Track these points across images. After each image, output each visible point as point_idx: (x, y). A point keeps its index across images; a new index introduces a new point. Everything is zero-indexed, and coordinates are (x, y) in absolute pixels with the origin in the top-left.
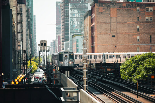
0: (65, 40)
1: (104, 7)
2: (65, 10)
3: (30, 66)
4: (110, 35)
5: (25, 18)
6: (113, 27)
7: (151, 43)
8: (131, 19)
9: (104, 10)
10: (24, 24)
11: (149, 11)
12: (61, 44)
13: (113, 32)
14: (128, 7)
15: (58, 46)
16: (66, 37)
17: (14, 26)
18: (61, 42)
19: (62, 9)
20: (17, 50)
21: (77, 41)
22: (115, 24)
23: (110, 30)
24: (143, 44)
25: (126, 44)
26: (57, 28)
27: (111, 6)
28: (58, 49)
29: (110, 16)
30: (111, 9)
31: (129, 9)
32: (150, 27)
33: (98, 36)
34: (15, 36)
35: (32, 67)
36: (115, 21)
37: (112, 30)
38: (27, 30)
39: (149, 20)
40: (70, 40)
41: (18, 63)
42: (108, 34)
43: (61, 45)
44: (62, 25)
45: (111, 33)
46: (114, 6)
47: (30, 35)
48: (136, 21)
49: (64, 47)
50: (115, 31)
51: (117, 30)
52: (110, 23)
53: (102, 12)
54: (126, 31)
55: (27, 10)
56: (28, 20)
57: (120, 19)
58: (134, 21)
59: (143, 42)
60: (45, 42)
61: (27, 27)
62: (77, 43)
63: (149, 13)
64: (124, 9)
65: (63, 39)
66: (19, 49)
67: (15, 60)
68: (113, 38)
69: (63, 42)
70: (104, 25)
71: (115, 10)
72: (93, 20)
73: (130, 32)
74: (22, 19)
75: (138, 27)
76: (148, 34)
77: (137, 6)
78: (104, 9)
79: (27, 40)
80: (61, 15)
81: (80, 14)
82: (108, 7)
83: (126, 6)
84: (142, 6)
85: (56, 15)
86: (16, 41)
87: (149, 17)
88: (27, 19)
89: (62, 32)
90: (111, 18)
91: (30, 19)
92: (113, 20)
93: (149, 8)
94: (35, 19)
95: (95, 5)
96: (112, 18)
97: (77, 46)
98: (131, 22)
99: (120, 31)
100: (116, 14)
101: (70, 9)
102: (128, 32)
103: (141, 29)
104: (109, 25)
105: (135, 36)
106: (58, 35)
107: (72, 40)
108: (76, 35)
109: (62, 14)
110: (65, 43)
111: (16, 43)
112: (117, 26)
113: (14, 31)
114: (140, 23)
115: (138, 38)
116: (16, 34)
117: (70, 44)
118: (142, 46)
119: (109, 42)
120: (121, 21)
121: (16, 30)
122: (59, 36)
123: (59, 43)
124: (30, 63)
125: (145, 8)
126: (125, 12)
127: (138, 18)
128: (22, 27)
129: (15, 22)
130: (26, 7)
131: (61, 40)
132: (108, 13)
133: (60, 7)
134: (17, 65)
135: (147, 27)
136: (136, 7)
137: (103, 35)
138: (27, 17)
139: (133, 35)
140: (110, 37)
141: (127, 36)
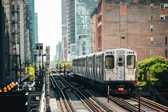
0: (71, 42)
1: (112, 3)
2: (71, 7)
3: (28, 73)
4: (120, 36)
5: (22, 17)
6: (122, 27)
7: (166, 45)
8: (144, 17)
9: (112, 8)
10: (22, 23)
11: (164, 8)
12: (67, 46)
13: (123, 32)
14: (140, 4)
15: (64, 49)
16: (73, 38)
17: (8, 26)
18: (67, 45)
19: (68, 6)
20: (12, 54)
21: (84, 44)
22: (126, 23)
23: (120, 30)
24: (157, 46)
25: (138, 47)
26: (63, 28)
27: (120, 2)
28: (64, 53)
29: (118, 14)
30: (121, 6)
31: (141, 6)
32: (166, 27)
33: (106, 38)
34: (9, 38)
35: (29, 74)
36: (125, 19)
37: (122, 31)
38: (25, 31)
39: (164, 19)
40: (76, 43)
41: (13, 70)
42: (117, 35)
43: (67, 48)
44: (68, 24)
45: (120, 34)
46: (124, 3)
47: (29, 37)
48: (149, 20)
49: (70, 51)
50: (125, 32)
51: (127, 31)
52: (119, 22)
53: (110, 10)
54: (137, 32)
55: (25, 6)
56: (27, 18)
57: (131, 18)
58: (147, 20)
59: (157, 44)
60: (41, 45)
61: (25, 27)
62: (84, 46)
63: (164, 10)
64: (136, 6)
65: (69, 41)
66: (14, 53)
67: (8, 66)
68: (123, 40)
69: (69, 44)
70: (113, 25)
71: (126, 7)
72: (99, 19)
73: (143, 33)
74: (19, 17)
75: (152, 27)
76: (163, 35)
77: (151, 2)
78: (112, 6)
79: (25, 42)
80: (67, 13)
81: (88, 12)
82: (116, 4)
83: (138, 3)
84: (156, 3)
85: (62, 12)
86: (11, 44)
87: (164, 15)
88: (25, 18)
89: (69, 33)
90: (120, 16)
91: (30, 17)
92: (123, 19)
93: (164, 5)
94: (37, 17)
95: (101, 2)
96: (122, 17)
97: (84, 49)
98: (143, 22)
99: (131, 31)
100: (126, 12)
101: (77, 5)
102: (140, 32)
103: (155, 30)
104: (118, 24)
105: (148, 38)
106: (64, 36)
107: (79, 42)
108: (82, 37)
109: (68, 11)
110: (71, 45)
111: (10, 46)
112: (127, 26)
113: (8, 32)
114: (154, 22)
115: (152, 39)
116: (9, 35)
117: (76, 47)
118: (157, 49)
119: (118, 44)
120: (132, 20)
121: (10, 32)
122: (65, 38)
123: (65, 46)
124: (28, 70)
125: (159, 5)
126: (136, 10)
127: (152, 16)
128: (19, 27)
129: (9, 22)
130: (24, 3)
131: (67, 42)
132: (116, 11)
133: (66, 2)
134: (11, 72)
135: (163, 27)
136: (149, 4)
137: (111, 37)
138: (25, 15)
139: (146, 36)
140: (120, 38)
141: (139, 37)
